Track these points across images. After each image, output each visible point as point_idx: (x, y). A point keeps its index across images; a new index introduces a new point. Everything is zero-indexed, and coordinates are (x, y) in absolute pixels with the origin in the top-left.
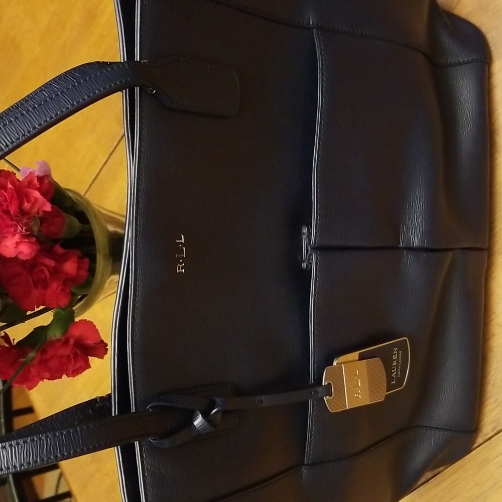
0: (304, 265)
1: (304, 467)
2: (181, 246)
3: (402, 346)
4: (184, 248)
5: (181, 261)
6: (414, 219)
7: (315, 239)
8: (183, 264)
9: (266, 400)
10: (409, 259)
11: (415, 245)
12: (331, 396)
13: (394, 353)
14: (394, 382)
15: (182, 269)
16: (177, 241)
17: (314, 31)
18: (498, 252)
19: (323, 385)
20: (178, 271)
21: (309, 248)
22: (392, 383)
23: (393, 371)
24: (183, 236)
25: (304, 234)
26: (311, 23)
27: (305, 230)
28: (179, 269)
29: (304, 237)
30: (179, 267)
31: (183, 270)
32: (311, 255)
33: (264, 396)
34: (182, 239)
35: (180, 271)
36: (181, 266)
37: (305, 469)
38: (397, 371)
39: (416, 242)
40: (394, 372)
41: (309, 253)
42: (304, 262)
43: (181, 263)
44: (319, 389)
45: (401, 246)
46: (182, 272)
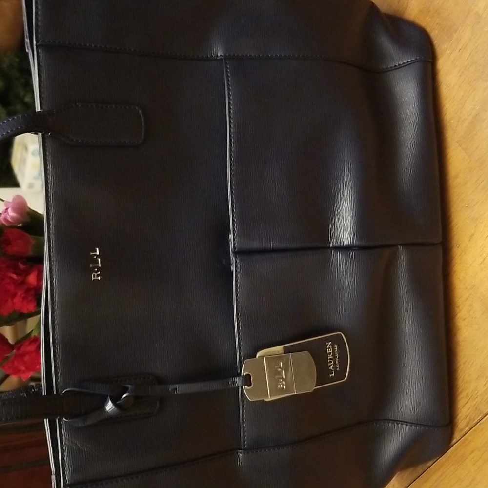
1: (240, 451)
2: (95, 257)
3: (337, 340)
4: (99, 260)
5: (96, 270)
6: (343, 219)
7: (234, 244)
8: (99, 273)
9: (181, 389)
10: (339, 257)
11: (345, 244)
12: (250, 386)
13: (328, 347)
14: (333, 375)
16: (91, 254)
17: (223, 62)
18: (456, 246)
19: (242, 374)
20: (93, 279)
22: (330, 375)
23: (329, 364)
24: (97, 249)
25: (230, 240)
26: (219, 55)
28: (94, 277)
29: (230, 243)
30: (94, 275)
31: (99, 278)
33: (177, 385)
34: (96, 252)
35: (96, 278)
36: (96, 274)
37: (241, 453)
38: (335, 364)
39: (346, 241)
40: (331, 365)
42: (231, 265)
43: (96, 272)
45: (331, 245)
46: (98, 279)
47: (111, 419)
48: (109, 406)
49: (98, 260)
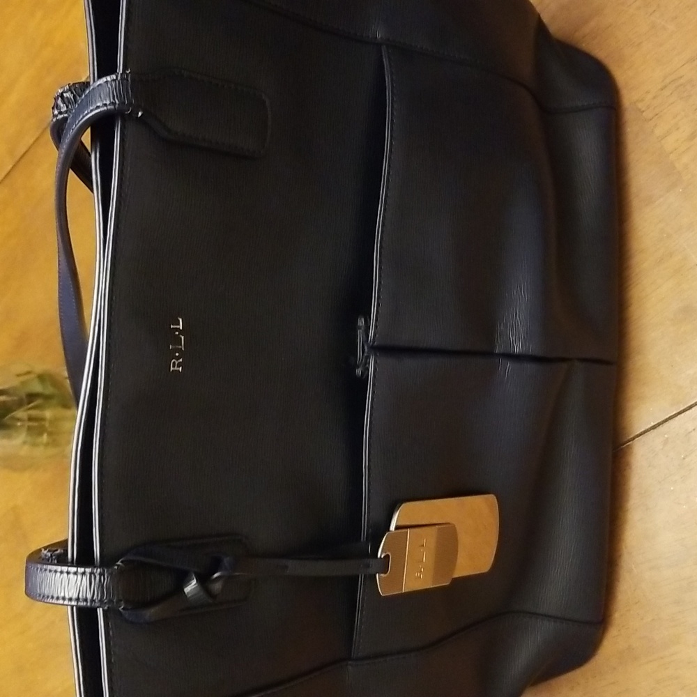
0: (359, 372)
1: (350, 662)
2: (177, 333)
4: (183, 337)
5: (177, 354)
6: (516, 314)
7: (375, 335)
8: (181, 360)
10: (507, 370)
11: (517, 350)
12: (386, 573)
15: (179, 366)
16: (172, 326)
17: (383, 49)
19: (379, 556)
20: (172, 369)
21: (366, 348)
24: (181, 320)
25: (360, 328)
26: (379, 36)
27: (361, 322)
28: (174, 366)
29: (360, 333)
30: (174, 363)
31: (180, 369)
32: (368, 357)
34: (179, 324)
35: (176, 368)
36: (176, 363)
37: (351, 665)
39: (518, 348)
41: (365, 354)
42: (358, 367)
43: (178, 358)
44: (372, 562)
45: (497, 351)
46: (179, 371)
47: (192, 608)
48: (191, 587)
49: (181, 339)
